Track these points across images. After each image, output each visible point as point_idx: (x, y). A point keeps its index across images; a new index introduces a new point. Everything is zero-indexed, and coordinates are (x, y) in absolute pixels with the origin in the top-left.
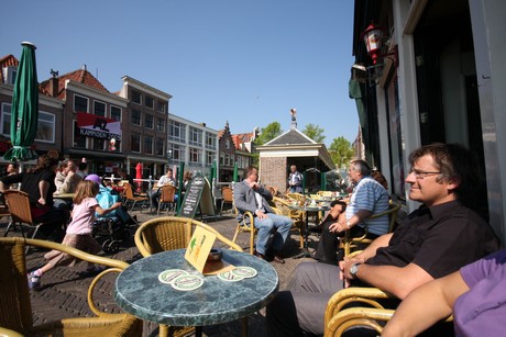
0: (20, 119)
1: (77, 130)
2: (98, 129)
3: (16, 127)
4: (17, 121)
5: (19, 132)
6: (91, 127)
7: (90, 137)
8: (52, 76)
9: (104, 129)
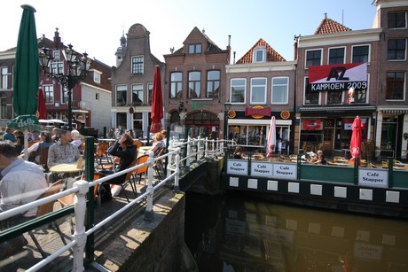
1: (309, 86)
2: (333, 80)
6: (324, 80)
7: (323, 91)
9: (341, 78)
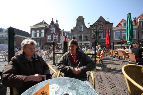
0: (128, 34)
3: (127, 36)
4: (127, 35)
5: (128, 38)
8: (134, 20)
